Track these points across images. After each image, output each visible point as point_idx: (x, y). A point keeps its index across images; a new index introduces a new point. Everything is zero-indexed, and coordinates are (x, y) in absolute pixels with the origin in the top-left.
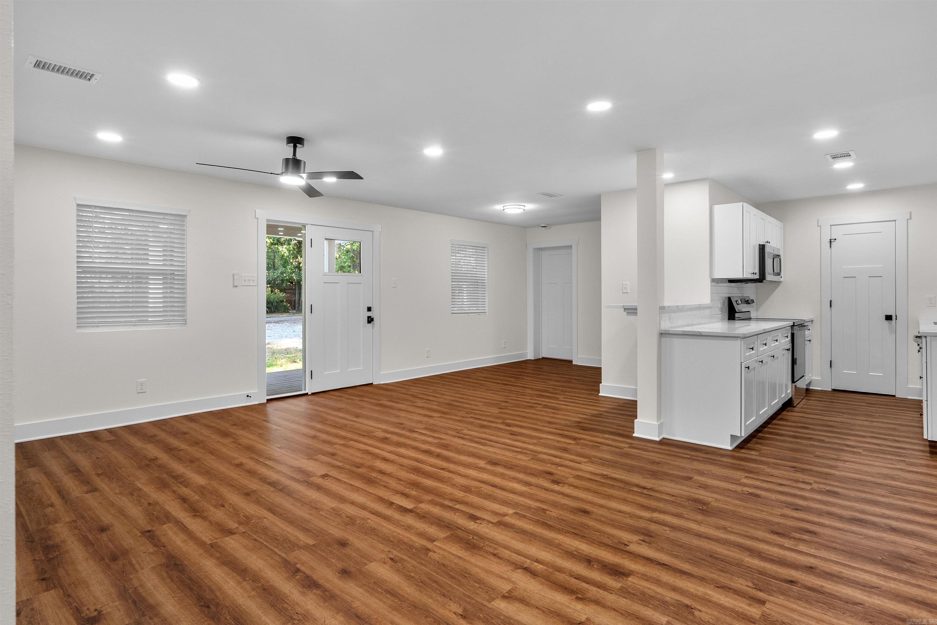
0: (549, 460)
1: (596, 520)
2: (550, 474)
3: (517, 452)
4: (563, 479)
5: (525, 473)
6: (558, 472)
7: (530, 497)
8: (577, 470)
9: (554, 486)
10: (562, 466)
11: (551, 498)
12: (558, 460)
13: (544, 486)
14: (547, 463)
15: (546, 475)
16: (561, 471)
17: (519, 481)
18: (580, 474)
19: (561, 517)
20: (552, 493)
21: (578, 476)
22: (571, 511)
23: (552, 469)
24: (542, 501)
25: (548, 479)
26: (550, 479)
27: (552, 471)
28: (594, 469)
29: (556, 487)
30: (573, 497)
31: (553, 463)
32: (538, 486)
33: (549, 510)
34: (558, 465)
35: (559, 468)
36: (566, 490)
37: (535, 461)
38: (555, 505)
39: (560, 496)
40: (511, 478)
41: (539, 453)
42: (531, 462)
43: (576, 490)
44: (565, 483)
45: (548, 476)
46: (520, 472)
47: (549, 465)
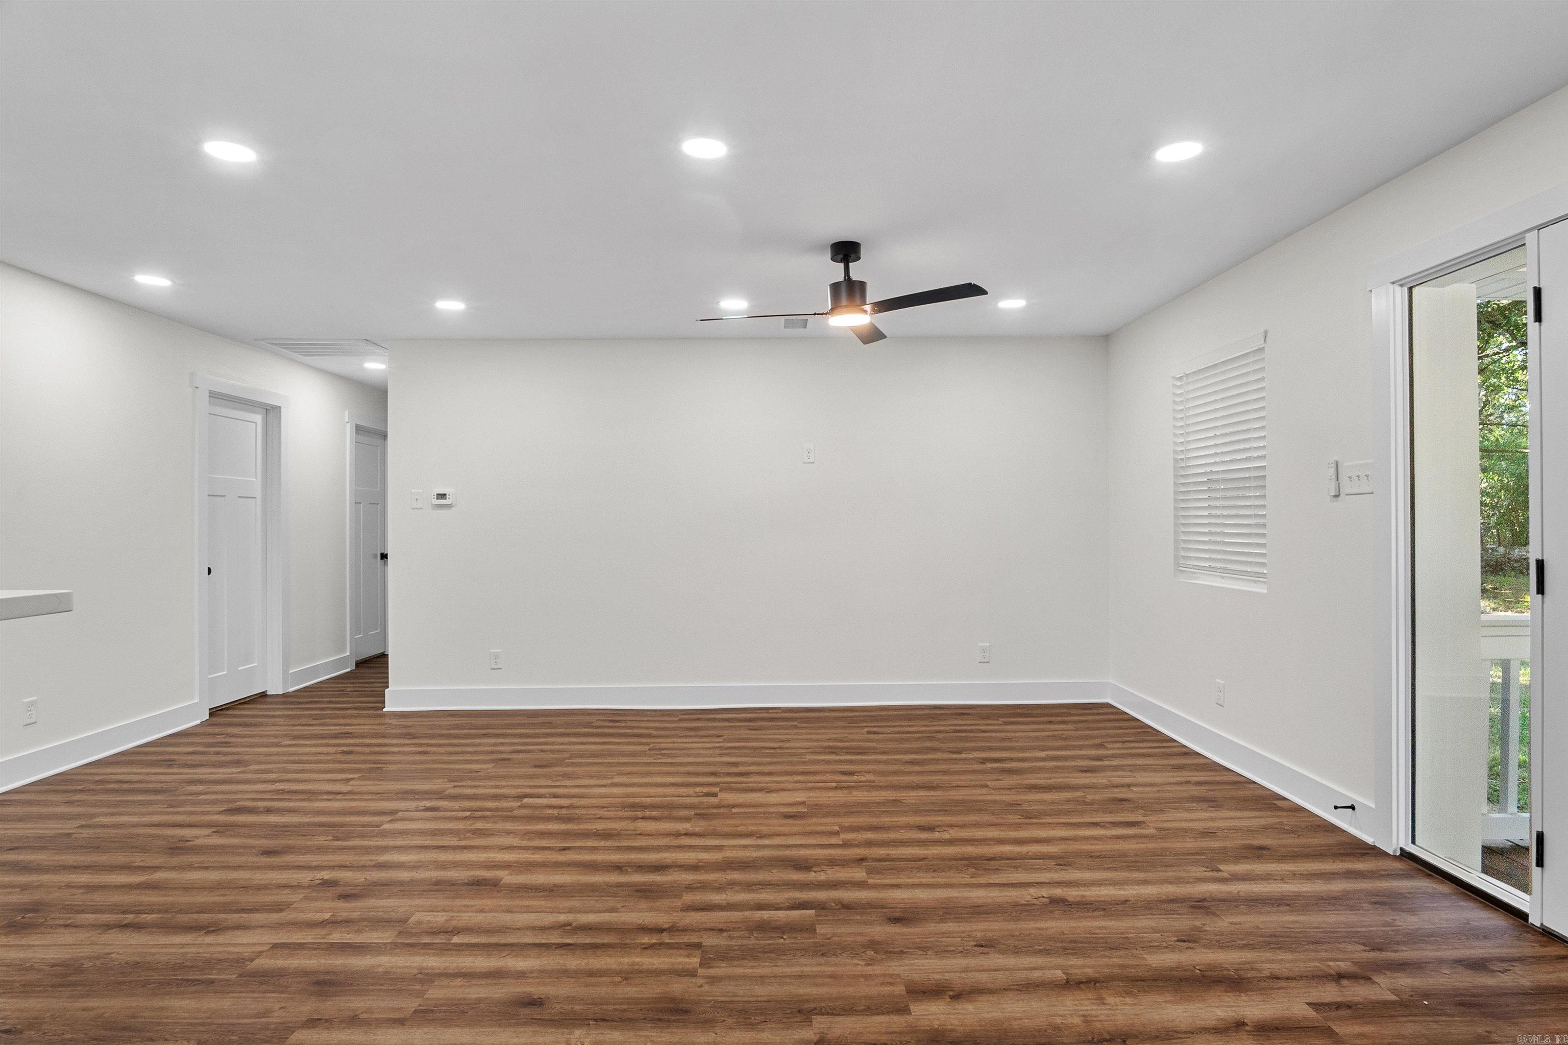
0: (359, 931)
1: (251, 847)
2: (345, 897)
3: (457, 931)
4: (314, 894)
5: (401, 883)
6: (328, 904)
7: (367, 850)
8: (282, 924)
9: (332, 875)
10: (323, 924)
11: (330, 856)
12: (337, 937)
13: (350, 870)
14: (363, 920)
15: (354, 892)
16: (322, 910)
17: (400, 866)
18: (275, 917)
19: (309, 838)
20: (331, 864)
21: (281, 910)
22: (294, 848)
23: (346, 909)
24: (344, 849)
25: (347, 884)
26: (344, 886)
27: (342, 904)
28: (239, 940)
29: (326, 875)
30: (290, 869)
31: (347, 922)
32: (363, 868)
33: (330, 840)
34: (333, 923)
35: (327, 916)
36: (305, 877)
37: (394, 916)
38: (321, 850)
39: (314, 864)
40: (421, 866)
41: (395, 945)
42: (402, 909)
43: (284, 882)
44: (309, 887)
45: (349, 890)
46: (412, 882)
47: (355, 915)
